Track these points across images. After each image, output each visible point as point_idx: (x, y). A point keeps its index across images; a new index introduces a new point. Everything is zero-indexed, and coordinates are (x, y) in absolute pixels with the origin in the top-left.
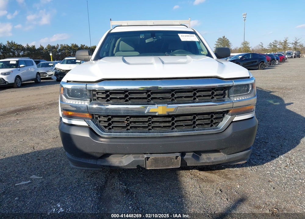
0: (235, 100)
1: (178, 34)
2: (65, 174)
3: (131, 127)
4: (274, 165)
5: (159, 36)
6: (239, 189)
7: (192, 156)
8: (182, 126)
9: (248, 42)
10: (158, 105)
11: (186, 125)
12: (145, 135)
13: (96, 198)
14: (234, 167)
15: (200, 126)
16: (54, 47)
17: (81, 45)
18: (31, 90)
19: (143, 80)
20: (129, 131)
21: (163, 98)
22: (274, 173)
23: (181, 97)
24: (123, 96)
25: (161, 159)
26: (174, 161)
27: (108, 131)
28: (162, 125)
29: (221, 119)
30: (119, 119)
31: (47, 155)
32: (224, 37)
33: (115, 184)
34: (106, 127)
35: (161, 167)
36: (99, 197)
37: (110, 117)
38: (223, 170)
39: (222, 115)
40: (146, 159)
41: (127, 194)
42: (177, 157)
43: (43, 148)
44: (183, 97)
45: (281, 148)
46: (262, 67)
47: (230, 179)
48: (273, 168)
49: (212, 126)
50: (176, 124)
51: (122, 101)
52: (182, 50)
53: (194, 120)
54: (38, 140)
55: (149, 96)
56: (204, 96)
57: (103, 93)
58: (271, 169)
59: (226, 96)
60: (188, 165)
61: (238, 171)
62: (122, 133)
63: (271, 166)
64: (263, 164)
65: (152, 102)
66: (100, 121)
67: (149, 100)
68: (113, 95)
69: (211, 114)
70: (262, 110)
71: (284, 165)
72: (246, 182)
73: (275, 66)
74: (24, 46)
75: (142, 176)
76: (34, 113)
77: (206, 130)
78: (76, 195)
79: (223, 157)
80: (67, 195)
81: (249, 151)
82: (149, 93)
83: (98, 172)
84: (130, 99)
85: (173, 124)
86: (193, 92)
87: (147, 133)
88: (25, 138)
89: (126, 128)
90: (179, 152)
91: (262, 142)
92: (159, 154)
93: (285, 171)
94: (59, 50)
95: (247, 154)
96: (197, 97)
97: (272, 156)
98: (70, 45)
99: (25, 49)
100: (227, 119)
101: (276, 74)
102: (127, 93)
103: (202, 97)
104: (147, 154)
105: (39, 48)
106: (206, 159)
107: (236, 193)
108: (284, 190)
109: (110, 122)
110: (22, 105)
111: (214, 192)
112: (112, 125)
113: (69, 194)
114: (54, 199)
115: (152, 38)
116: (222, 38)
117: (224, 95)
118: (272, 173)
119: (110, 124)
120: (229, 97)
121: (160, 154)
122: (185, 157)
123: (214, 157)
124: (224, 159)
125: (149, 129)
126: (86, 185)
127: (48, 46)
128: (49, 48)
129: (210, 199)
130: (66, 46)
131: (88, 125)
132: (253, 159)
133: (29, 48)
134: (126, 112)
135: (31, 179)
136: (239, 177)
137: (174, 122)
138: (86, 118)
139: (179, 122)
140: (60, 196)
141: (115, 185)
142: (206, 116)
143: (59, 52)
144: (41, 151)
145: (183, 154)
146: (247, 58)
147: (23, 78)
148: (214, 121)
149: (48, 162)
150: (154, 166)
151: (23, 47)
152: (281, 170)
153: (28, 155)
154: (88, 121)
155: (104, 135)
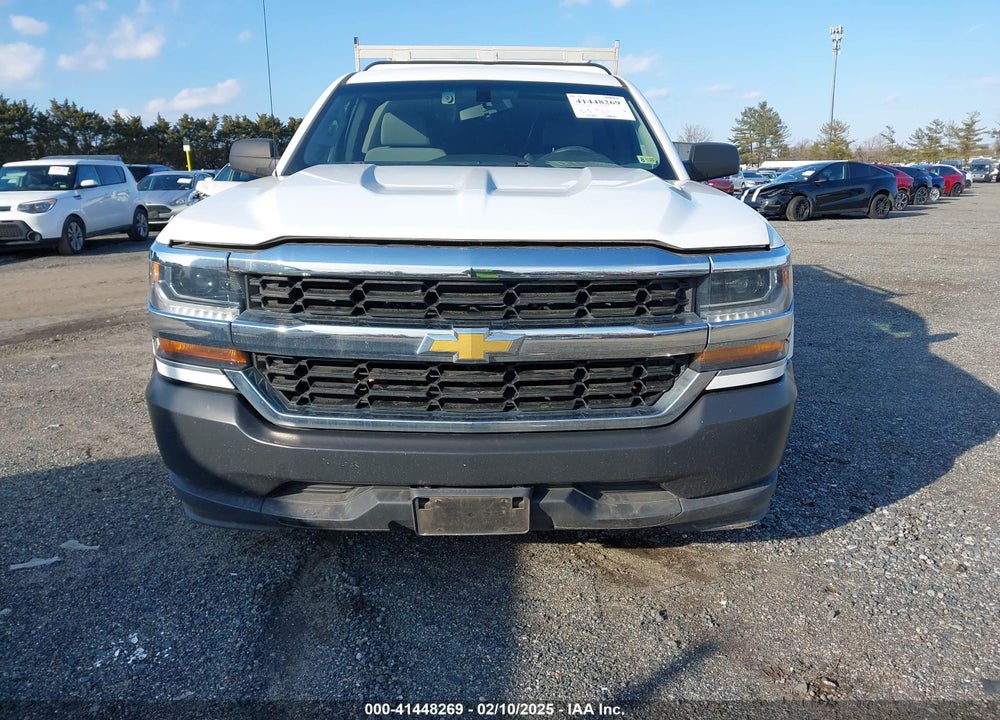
0: (718, 320)
1: (568, 95)
2: (172, 539)
3: (372, 399)
4: (855, 536)
5: (506, 98)
6: (723, 611)
7: (567, 500)
8: (541, 399)
9: (843, 123)
10: (459, 330)
11: (554, 399)
12: (417, 425)
13: (257, 621)
14: (721, 537)
15: (597, 403)
16: (201, 125)
17: (292, 119)
18: (115, 262)
19: (413, 247)
20: (366, 411)
21: (481, 308)
22: (849, 565)
23: (540, 306)
24: (345, 296)
25: (465, 504)
26: (507, 513)
27: (299, 409)
28: (474, 394)
29: (669, 383)
30: (333, 371)
31: (127, 477)
32: (763, 106)
33: (327, 578)
34: (289, 395)
35: (468, 530)
36: (267, 617)
37: (304, 363)
38: (683, 548)
39: (670, 368)
40: (417, 502)
41: (357, 611)
42: (516, 501)
43: (118, 453)
44: (546, 305)
45: (889, 483)
46: (881, 208)
47: (701, 577)
48: (850, 547)
49: (636, 402)
50: (518, 394)
51: (342, 312)
52: (581, 149)
53: (579, 383)
54: (106, 428)
55: (431, 298)
56: (615, 305)
57: (282, 284)
58: (843, 550)
59: (688, 308)
60: (556, 527)
61: (733, 551)
62: (343, 416)
63: (844, 542)
64: (818, 533)
65: (441, 318)
66: (272, 376)
67: (430, 311)
68: (312, 292)
69: (636, 364)
70: (854, 355)
71: (887, 539)
72: (750, 588)
73: (926, 208)
74: (106, 119)
75: (417, 555)
76: (110, 339)
77: (617, 415)
78: (196, 608)
79: (671, 506)
80: (166, 607)
81: (763, 488)
82: (433, 289)
83: (277, 537)
84: (370, 305)
85: (509, 393)
86: (577, 292)
87: (422, 419)
88: (68, 419)
89: (358, 400)
90: (522, 483)
91: (832, 461)
92: (458, 489)
93: (887, 557)
94: (220, 134)
95: (757, 499)
96: (591, 307)
97: (853, 509)
98: (255, 119)
99: (109, 126)
100: (688, 381)
101: (925, 234)
102: (359, 287)
103: (609, 307)
104: (423, 486)
105: (153, 124)
106: (617, 508)
107: (711, 625)
108: (870, 621)
109: (305, 379)
110: (76, 313)
111: (641, 617)
112: (312, 390)
113: (174, 604)
114: (124, 618)
115: (481, 106)
116: (757, 108)
117: (678, 303)
118: (842, 562)
119: (302, 387)
120: (695, 309)
121: (463, 490)
122: (546, 500)
123: (642, 504)
124: (673, 511)
125: (432, 408)
126: (233, 576)
127: (181, 120)
128: (185, 128)
129: (622, 639)
130: (241, 120)
131: (233, 387)
132: (789, 515)
133: (120, 124)
134: (352, 348)
135: (63, 553)
136: (730, 572)
137: (512, 385)
138: (227, 364)
139: (530, 387)
140: (145, 610)
141: (325, 580)
142: (618, 372)
143: (219, 140)
144: (112, 462)
145: (538, 491)
146: (831, 179)
147: (91, 223)
148: (645, 389)
149: (125, 500)
150: (445, 527)
151: (102, 120)
152: (874, 556)
153: (66, 475)
154: (234, 375)
155: (285, 419)
